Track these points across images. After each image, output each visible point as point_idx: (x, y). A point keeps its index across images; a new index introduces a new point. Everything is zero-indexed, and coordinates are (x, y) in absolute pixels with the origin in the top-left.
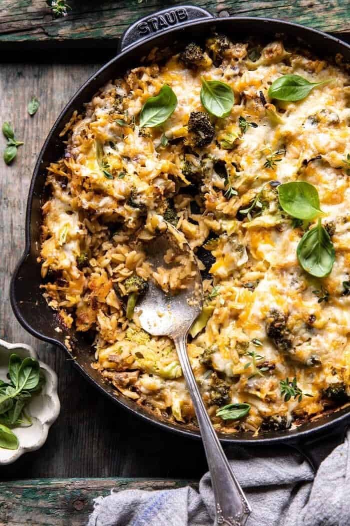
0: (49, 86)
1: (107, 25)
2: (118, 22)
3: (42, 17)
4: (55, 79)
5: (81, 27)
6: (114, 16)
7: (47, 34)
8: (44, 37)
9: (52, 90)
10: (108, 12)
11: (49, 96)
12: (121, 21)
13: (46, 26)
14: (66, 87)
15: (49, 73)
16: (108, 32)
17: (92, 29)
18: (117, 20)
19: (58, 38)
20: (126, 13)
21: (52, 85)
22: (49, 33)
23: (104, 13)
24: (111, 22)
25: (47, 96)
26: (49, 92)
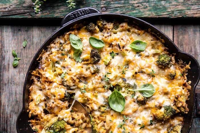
0: (32, 35)
1: (56, 12)
2: (61, 11)
3: (29, 8)
4: (34, 32)
5: (45, 13)
6: (59, 9)
7: (31, 15)
8: (30, 17)
9: (33, 36)
10: (56, 7)
11: (32, 39)
12: (62, 11)
13: (31, 12)
14: (39, 35)
15: (32, 30)
16: (57, 15)
17: (50, 14)
18: (60, 10)
19: (36, 17)
20: (64, 7)
21: (33, 34)
22: (32, 15)
23: (55, 7)
24: (58, 11)
25: (31, 39)
26: (31, 37)
